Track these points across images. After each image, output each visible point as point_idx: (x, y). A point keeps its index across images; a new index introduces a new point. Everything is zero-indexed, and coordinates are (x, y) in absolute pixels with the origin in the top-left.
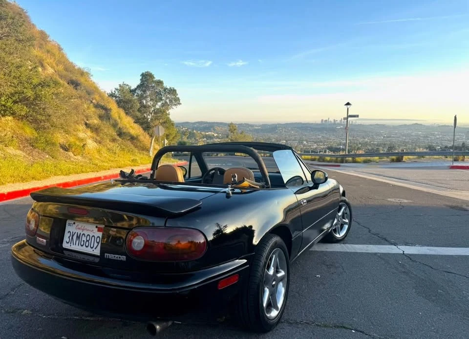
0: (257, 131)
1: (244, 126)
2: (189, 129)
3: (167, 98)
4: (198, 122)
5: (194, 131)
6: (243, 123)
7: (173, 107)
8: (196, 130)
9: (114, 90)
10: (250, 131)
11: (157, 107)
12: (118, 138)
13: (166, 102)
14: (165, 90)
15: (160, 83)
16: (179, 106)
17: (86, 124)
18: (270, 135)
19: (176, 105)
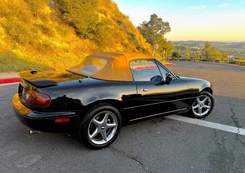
0: (228, 47)
1: (219, 44)
2: (183, 45)
3: (164, 28)
4: (189, 41)
5: (186, 46)
6: (219, 42)
7: (166, 33)
8: (187, 45)
9: (140, 25)
10: (223, 46)
11: (158, 33)
12: (136, 50)
13: (163, 30)
14: (163, 24)
15: (160, 19)
16: (169, 32)
17: (122, 43)
18: (237, 49)
19: (168, 32)
